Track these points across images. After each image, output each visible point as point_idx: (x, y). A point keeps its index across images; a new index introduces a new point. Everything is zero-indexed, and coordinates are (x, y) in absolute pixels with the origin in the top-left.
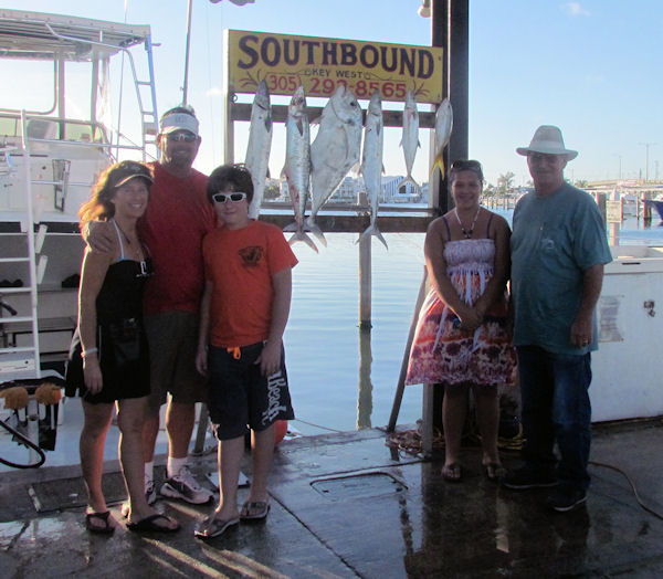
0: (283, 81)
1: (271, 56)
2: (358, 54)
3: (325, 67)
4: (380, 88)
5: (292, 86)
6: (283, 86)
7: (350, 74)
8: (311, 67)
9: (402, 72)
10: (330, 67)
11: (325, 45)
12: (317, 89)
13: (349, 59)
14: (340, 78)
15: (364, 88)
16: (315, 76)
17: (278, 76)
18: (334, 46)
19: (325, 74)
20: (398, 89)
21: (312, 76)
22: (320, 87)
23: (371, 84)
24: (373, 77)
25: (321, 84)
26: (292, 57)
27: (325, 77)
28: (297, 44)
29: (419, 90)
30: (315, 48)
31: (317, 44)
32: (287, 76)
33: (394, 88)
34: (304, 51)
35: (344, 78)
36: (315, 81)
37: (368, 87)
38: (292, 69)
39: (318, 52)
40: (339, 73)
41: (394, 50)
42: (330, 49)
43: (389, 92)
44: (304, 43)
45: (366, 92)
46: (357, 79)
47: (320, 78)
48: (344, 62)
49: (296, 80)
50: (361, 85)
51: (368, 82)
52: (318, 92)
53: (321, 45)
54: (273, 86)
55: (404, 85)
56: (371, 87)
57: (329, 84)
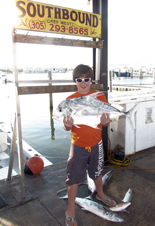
0: (38, 25)
1: (32, 12)
2: (69, 14)
3: (56, 19)
4: (78, 30)
5: (42, 27)
6: (38, 27)
7: (66, 24)
8: (49, 18)
9: (86, 24)
10: (58, 19)
11: (56, 9)
12: (53, 29)
13: (66, 17)
14: (62, 25)
15: (72, 30)
16: (52, 23)
17: (36, 22)
18: (59, 9)
19: (56, 22)
20: (85, 31)
21: (50, 23)
22: (54, 29)
23: (75, 28)
24: (75, 25)
25: (54, 27)
26: (41, 13)
27: (56, 24)
28: (43, 7)
29: (93, 32)
30: (51, 10)
31: (52, 8)
32: (39, 23)
33: (84, 30)
34: (46, 10)
35: (64, 25)
36: (52, 26)
37: (74, 30)
38: (42, 19)
39: (53, 12)
40: (62, 23)
41: (83, 14)
42: (57, 11)
43: (82, 32)
44: (46, 7)
45: (73, 31)
46: (69, 26)
47: (54, 24)
48: (64, 18)
49: (43, 25)
50: (71, 28)
51: (73, 28)
52: (53, 30)
53: (54, 9)
54: (33, 26)
55: (87, 30)
56: (75, 30)
57: (58, 28)
